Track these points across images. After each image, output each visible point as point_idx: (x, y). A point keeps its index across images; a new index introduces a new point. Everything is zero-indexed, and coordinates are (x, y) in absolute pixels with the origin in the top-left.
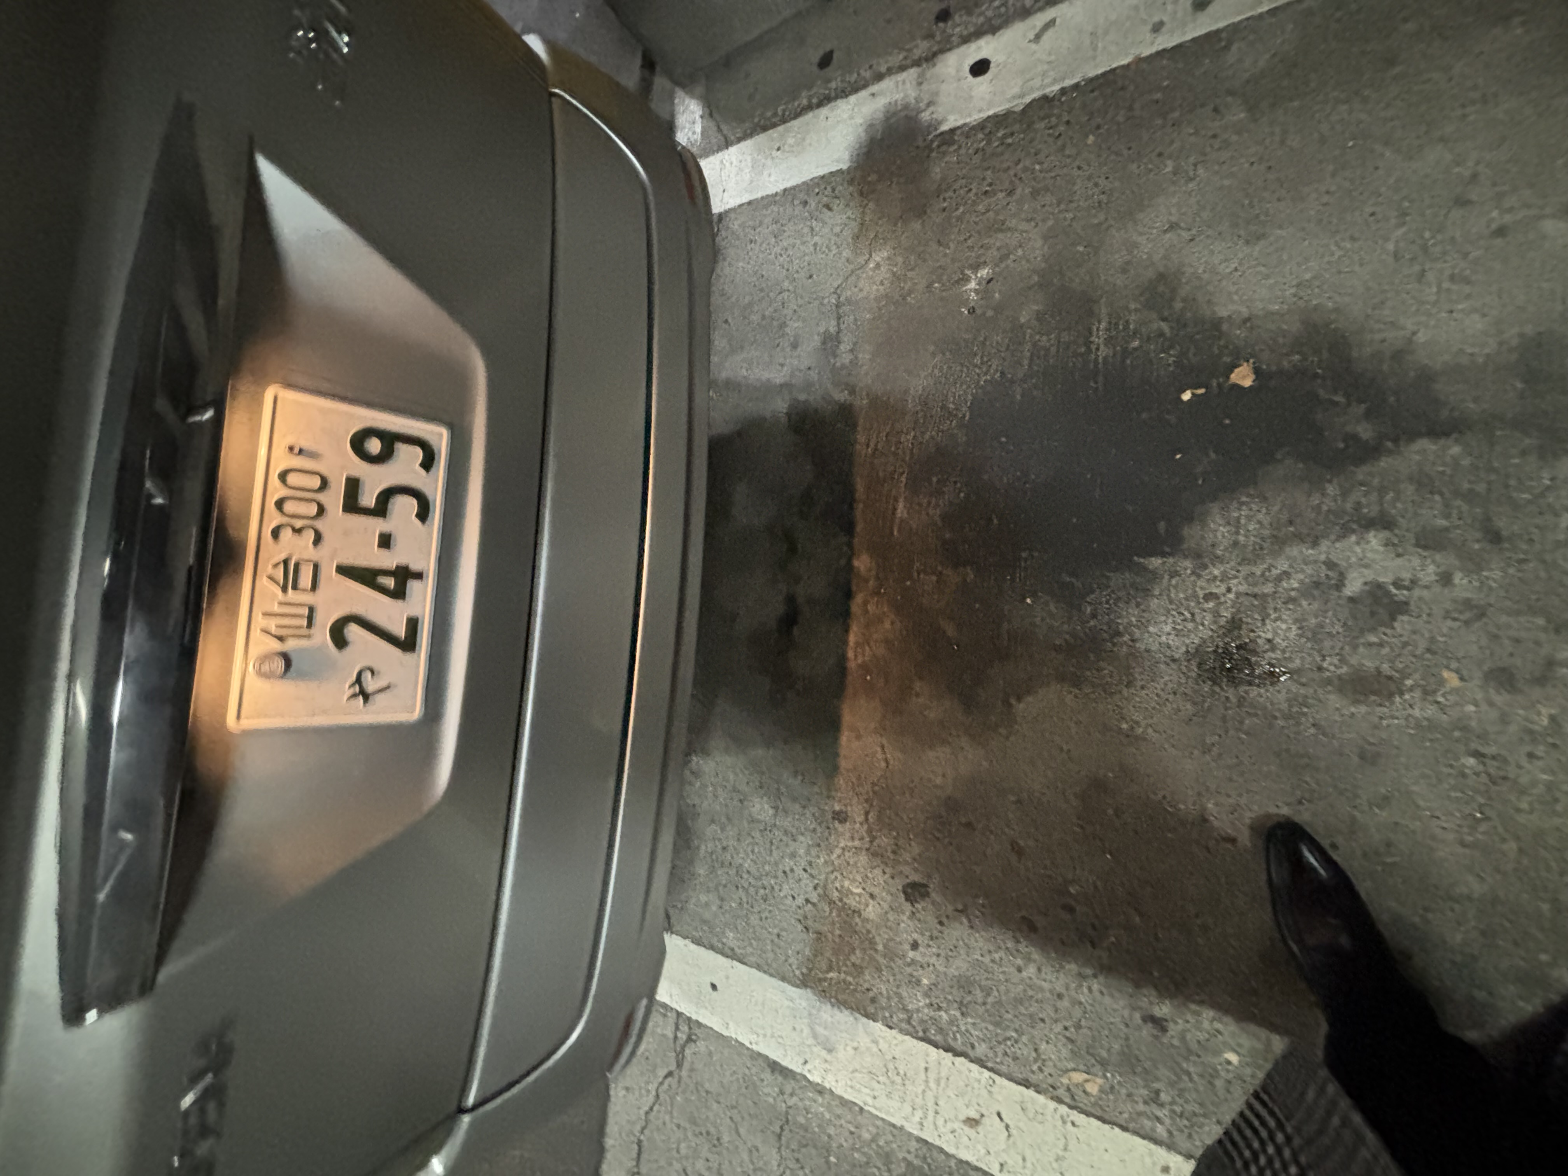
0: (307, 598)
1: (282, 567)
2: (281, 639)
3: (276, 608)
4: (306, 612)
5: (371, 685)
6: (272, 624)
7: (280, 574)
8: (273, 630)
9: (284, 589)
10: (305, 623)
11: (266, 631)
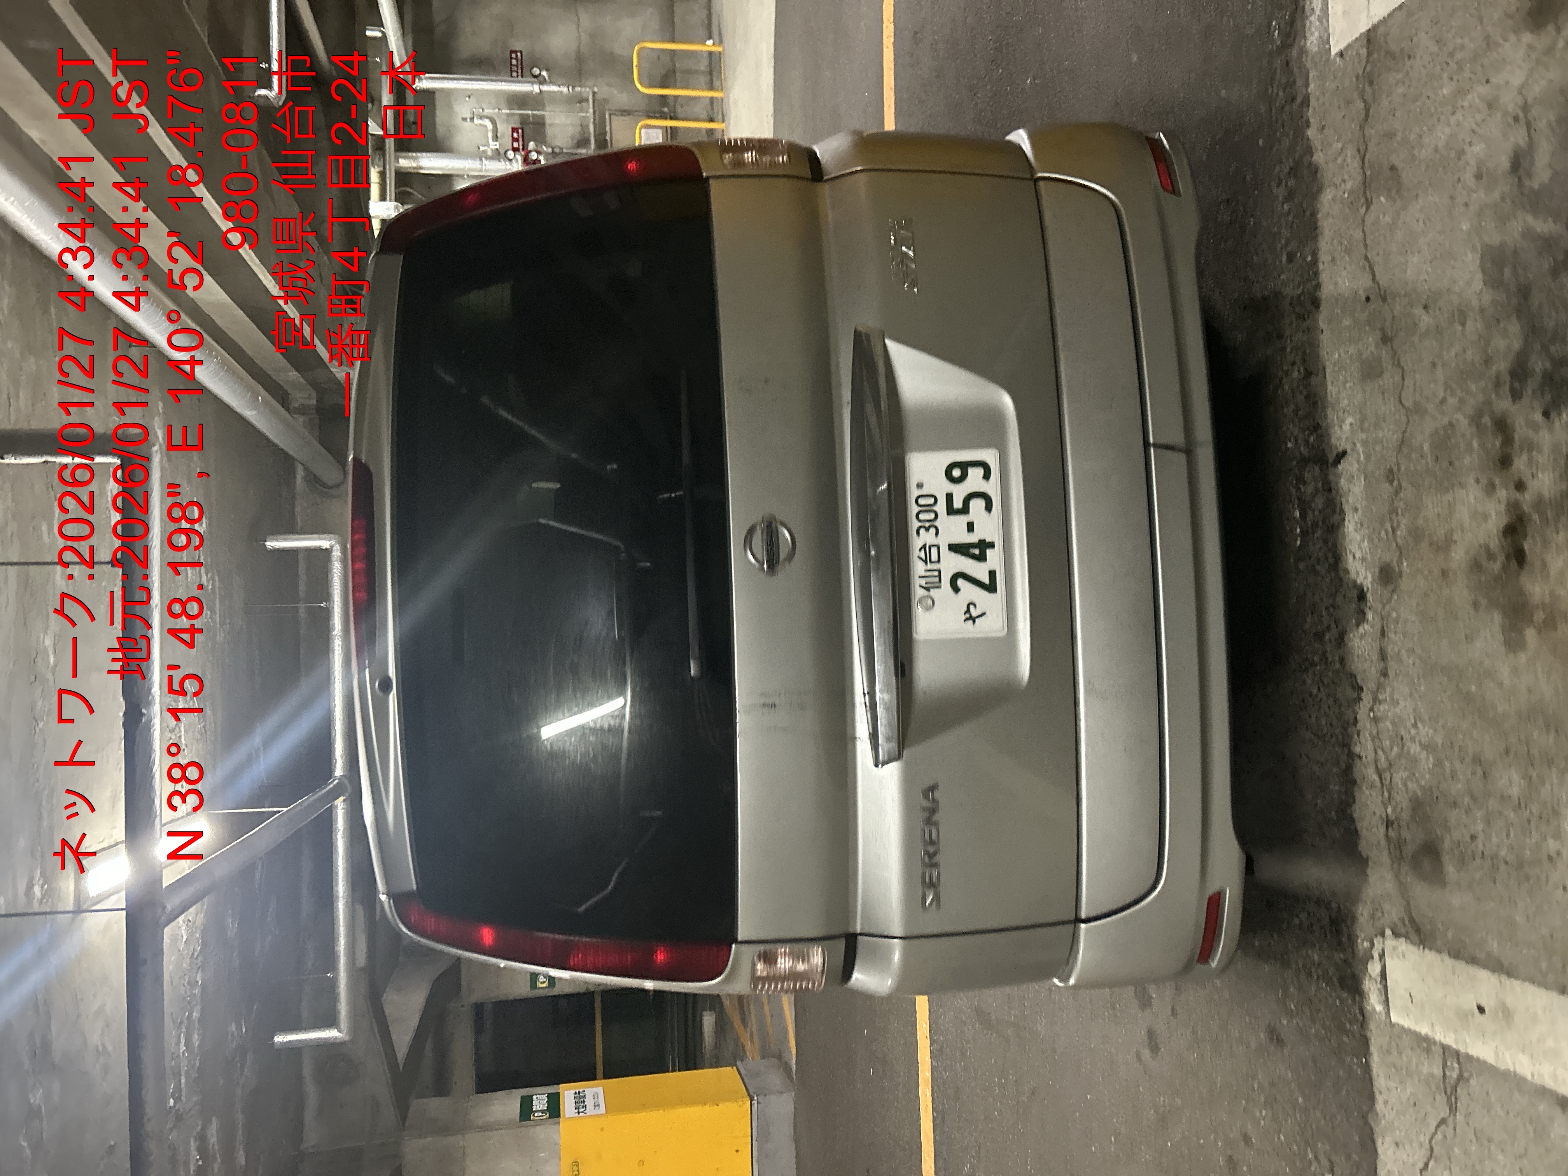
0: (935, 566)
1: (923, 550)
2: (928, 589)
3: (923, 574)
4: (936, 573)
5: (974, 612)
6: (923, 582)
7: (922, 555)
8: (924, 585)
9: (926, 563)
10: (937, 579)
11: (921, 586)
